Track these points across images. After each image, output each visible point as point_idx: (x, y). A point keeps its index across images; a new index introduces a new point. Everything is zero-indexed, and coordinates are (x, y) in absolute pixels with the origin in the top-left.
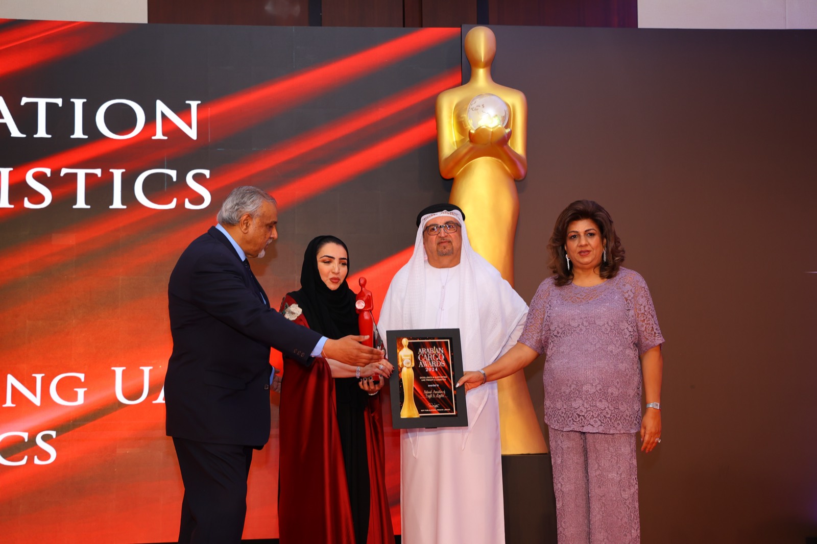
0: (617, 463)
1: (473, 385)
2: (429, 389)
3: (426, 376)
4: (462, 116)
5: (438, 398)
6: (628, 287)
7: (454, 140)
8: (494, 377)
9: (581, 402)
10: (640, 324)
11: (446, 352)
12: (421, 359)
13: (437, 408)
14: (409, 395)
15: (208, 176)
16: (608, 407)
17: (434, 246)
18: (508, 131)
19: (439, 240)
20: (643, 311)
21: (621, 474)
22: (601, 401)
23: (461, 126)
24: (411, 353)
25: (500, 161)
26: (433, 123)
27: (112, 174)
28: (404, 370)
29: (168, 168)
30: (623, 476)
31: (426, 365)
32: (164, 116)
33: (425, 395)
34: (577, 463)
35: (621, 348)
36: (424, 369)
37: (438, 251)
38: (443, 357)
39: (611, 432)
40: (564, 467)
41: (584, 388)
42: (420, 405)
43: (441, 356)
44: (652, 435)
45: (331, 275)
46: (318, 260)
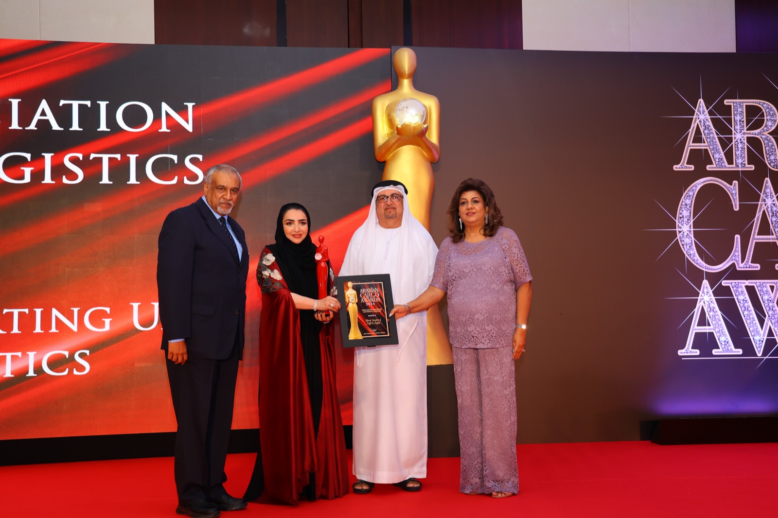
0: (501, 369)
1: (400, 315)
2: (369, 318)
3: (366, 309)
4: (391, 115)
5: (376, 325)
6: (505, 241)
7: (386, 133)
8: (416, 309)
9: (474, 327)
10: (515, 267)
11: (380, 291)
12: (362, 297)
13: (375, 332)
14: (355, 323)
15: (201, 160)
16: (494, 329)
17: (383, 211)
18: (425, 126)
20: (516, 258)
21: (503, 378)
22: (488, 325)
23: (391, 122)
24: (355, 292)
25: (420, 148)
26: (371, 119)
27: (129, 157)
28: (350, 305)
29: (171, 153)
30: (505, 379)
31: (366, 301)
33: (366, 323)
34: (472, 370)
35: (501, 286)
36: (365, 303)
37: (385, 214)
38: (379, 295)
40: (463, 374)
41: (476, 317)
42: (363, 330)
43: (377, 294)
44: (520, 347)
45: (294, 233)
46: (284, 222)
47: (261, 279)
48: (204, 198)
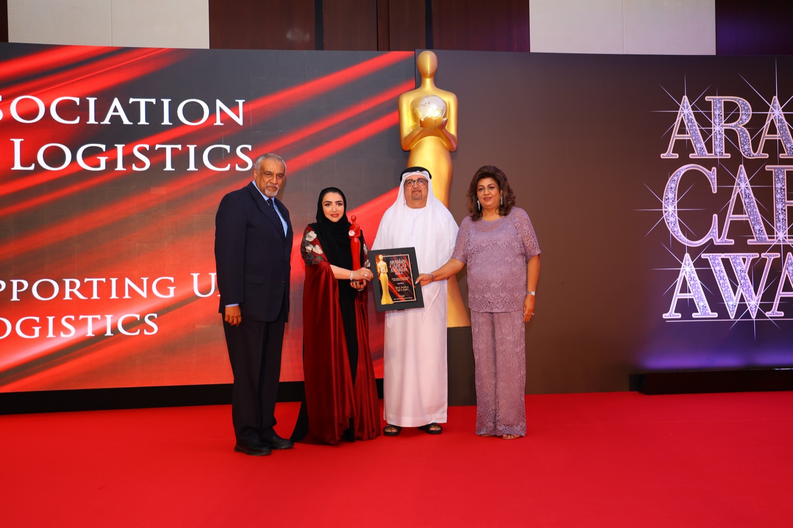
0: (513, 330)
1: (425, 283)
2: (398, 286)
3: (395, 278)
4: (416, 109)
5: (404, 291)
6: (517, 219)
7: (411, 125)
8: (438, 278)
9: (490, 294)
10: (525, 242)
11: (407, 262)
13: (404, 297)
14: (386, 290)
15: (250, 149)
16: (507, 296)
17: (410, 193)
18: (445, 119)
19: (413, 190)
20: (527, 234)
21: (515, 337)
22: (502, 292)
23: (415, 116)
24: (385, 264)
25: (440, 139)
27: (188, 148)
28: (382, 275)
29: (225, 144)
30: (516, 339)
31: (395, 271)
32: (221, 110)
33: (396, 290)
34: (488, 331)
35: (513, 258)
36: (394, 273)
37: (412, 196)
39: (510, 311)
40: (480, 334)
41: (492, 285)
42: (393, 296)
43: (404, 265)
44: (530, 311)
45: (332, 213)
46: (323, 204)
47: (304, 254)
48: (254, 183)
